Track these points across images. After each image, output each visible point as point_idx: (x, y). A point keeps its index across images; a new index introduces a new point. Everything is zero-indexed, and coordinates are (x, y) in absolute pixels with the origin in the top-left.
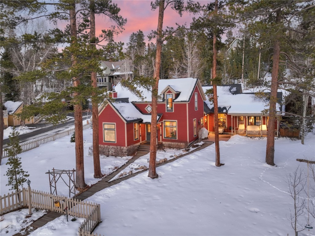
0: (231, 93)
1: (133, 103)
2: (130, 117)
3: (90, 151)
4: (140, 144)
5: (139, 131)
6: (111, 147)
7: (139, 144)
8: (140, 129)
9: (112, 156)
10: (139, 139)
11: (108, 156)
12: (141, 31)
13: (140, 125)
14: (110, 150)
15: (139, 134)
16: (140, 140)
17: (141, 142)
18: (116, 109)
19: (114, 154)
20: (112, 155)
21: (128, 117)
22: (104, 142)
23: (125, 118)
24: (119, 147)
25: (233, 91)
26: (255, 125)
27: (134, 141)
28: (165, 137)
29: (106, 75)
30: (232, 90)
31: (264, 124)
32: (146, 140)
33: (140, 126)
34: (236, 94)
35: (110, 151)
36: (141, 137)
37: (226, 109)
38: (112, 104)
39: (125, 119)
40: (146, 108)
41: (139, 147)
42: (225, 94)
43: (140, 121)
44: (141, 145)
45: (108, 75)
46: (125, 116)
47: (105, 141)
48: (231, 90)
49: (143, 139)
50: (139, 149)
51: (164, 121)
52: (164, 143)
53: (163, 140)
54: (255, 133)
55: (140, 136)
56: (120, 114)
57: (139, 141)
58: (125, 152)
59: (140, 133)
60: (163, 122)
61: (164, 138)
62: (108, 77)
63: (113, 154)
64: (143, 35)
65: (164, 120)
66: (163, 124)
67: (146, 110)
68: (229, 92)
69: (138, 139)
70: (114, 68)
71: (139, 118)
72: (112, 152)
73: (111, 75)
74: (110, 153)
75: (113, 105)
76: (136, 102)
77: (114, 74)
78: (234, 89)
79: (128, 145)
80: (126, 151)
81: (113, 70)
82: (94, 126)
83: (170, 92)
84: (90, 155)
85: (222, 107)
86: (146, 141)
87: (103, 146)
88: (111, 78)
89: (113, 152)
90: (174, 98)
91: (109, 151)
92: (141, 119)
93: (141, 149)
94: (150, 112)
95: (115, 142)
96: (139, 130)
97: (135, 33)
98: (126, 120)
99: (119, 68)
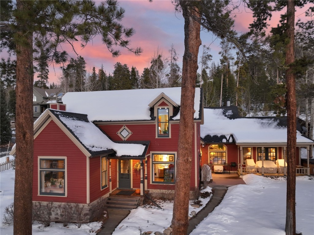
0: (226, 118)
1: (95, 123)
2: (95, 145)
3: (7, 215)
4: (110, 195)
5: (109, 173)
6: (56, 204)
7: (107, 195)
8: (110, 169)
9: (56, 222)
10: (108, 186)
11: (49, 225)
12: (82, 57)
13: (111, 160)
14: (53, 211)
15: (109, 177)
16: (109, 188)
17: (111, 191)
18: (68, 129)
19: (60, 218)
20: (56, 220)
21: (92, 145)
22: (39, 195)
23: (87, 147)
24: (73, 204)
25: (229, 115)
26: (267, 160)
27: (101, 190)
28: (154, 180)
29: (37, 103)
30: (227, 114)
31: (280, 158)
32: (118, 187)
33: (110, 163)
34: (234, 119)
35: (53, 213)
36: (111, 183)
37: (226, 139)
38: (60, 120)
39: (87, 149)
40: (119, 132)
41: (109, 201)
42: (218, 118)
43: (111, 154)
44: (111, 197)
45: (40, 104)
46: (87, 143)
47: (41, 193)
48: (225, 114)
49: (114, 186)
50: (109, 205)
51: (153, 154)
52: (151, 191)
53: (149, 186)
54: (272, 171)
55: (110, 180)
56: (77, 138)
57: (108, 190)
58: (86, 215)
59: (110, 175)
60: (151, 154)
61: (151, 183)
62: (39, 106)
63: (58, 218)
64: (84, 61)
65: (151, 152)
66: (151, 159)
67: (119, 135)
68: (223, 116)
69: (106, 186)
70: (48, 96)
71: (110, 148)
72: (57, 214)
73: (44, 103)
74: (53, 216)
75: (62, 122)
76: (102, 121)
77: (48, 103)
78: (230, 112)
79: (91, 200)
80: (87, 212)
81: (47, 99)
82: (21, 161)
83: (163, 104)
84: (7, 225)
85: (219, 136)
86: (118, 189)
87: (37, 204)
88: (43, 108)
89: (59, 214)
90: (171, 114)
91: (50, 214)
92: (112, 150)
93: (112, 205)
94: (126, 139)
95: (64, 194)
96: (109, 171)
97: (75, 60)
98: (90, 151)
99: (55, 96)
